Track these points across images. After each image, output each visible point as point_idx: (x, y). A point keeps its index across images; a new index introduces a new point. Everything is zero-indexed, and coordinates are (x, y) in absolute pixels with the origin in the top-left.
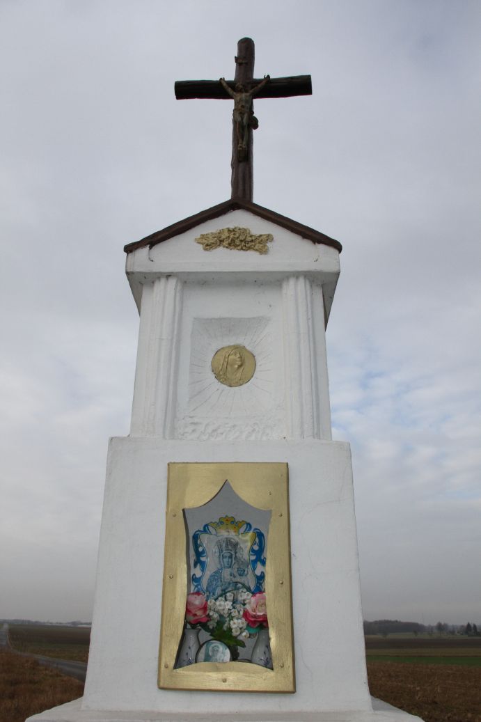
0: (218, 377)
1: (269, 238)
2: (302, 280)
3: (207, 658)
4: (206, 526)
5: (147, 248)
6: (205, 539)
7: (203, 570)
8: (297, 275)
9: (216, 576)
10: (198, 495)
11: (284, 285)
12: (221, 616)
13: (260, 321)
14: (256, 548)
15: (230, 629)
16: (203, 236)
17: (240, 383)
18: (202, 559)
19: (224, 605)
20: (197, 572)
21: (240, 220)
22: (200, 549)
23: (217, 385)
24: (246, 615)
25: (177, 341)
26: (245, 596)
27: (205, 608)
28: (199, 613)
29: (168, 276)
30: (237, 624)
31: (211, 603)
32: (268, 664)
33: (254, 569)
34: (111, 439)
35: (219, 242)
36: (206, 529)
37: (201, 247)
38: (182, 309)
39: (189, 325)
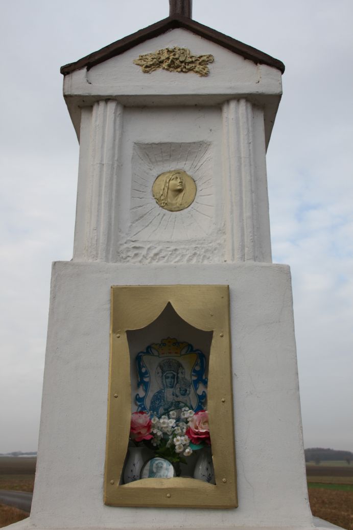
0: (158, 201)
1: (209, 60)
2: (243, 103)
3: (152, 474)
4: (149, 348)
5: (85, 69)
6: (146, 358)
7: (146, 391)
8: (238, 98)
9: (158, 397)
11: (225, 109)
12: (165, 434)
13: (201, 146)
14: (198, 368)
15: (173, 446)
16: (141, 58)
18: (146, 380)
19: (168, 423)
21: (179, 40)
22: (143, 370)
23: (159, 210)
24: (189, 432)
25: (118, 166)
26: (188, 414)
27: (149, 426)
28: (144, 431)
29: (108, 99)
30: (180, 441)
31: (155, 421)
32: (210, 479)
33: (196, 389)
34: (55, 264)
35: (158, 64)
36: (149, 350)
37: (140, 69)
38: (122, 134)
39: (129, 150)
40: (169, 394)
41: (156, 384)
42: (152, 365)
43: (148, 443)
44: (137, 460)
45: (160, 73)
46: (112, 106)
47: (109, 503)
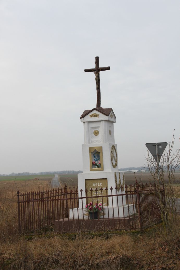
0: (94, 134)
1: (99, 115)
2: (103, 121)
3: (95, 168)
5: (83, 118)
6: (95, 154)
8: (103, 120)
9: (97, 159)
10: (93, 150)
11: (101, 122)
13: (99, 127)
15: (97, 165)
16: (90, 115)
17: (97, 135)
19: (97, 162)
20: (95, 158)
21: (95, 112)
23: (94, 136)
24: (99, 163)
25: (89, 131)
26: (99, 161)
27: (95, 163)
29: (86, 122)
31: (95, 162)
34: (82, 145)
35: (92, 116)
36: (95, 153)
37: (90, 117)
38: (89, 126)
39: (90, 128)
40: (98, 158)
41: (96, 157)
42: (96, 155)
43: (95, 164)
44: (94, 166)
45: (93, 117)
46: (87, 123)
47: (91, 171)
